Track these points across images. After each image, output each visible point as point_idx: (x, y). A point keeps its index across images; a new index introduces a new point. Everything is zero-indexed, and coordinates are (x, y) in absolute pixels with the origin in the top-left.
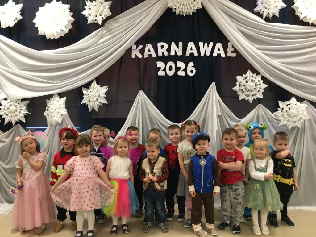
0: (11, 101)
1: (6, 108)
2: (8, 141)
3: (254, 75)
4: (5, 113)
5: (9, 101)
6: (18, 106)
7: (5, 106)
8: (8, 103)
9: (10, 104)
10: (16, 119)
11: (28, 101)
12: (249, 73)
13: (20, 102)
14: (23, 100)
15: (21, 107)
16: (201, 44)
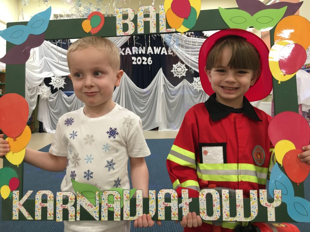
0: (57, 78)
1: (54, 81)
2: (55, 98)
3: (182, 64)
4: (54, 84)
5: (55, 77)
6: (61, 80)
7: (54, 80)
8: (55, 78)
9: (56, 79)
10: (60, 86)
11: (65, 78)
12: (179, 63)
13: (61, 78)
14: (62, 77)
15: (62, 80)
16: (155, 48)
